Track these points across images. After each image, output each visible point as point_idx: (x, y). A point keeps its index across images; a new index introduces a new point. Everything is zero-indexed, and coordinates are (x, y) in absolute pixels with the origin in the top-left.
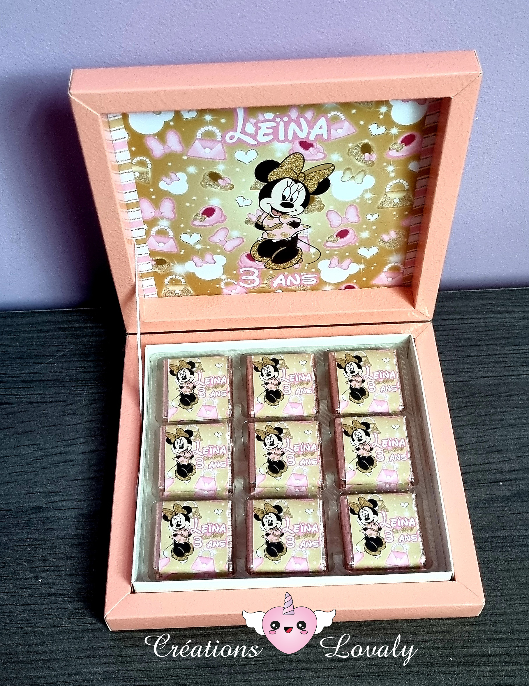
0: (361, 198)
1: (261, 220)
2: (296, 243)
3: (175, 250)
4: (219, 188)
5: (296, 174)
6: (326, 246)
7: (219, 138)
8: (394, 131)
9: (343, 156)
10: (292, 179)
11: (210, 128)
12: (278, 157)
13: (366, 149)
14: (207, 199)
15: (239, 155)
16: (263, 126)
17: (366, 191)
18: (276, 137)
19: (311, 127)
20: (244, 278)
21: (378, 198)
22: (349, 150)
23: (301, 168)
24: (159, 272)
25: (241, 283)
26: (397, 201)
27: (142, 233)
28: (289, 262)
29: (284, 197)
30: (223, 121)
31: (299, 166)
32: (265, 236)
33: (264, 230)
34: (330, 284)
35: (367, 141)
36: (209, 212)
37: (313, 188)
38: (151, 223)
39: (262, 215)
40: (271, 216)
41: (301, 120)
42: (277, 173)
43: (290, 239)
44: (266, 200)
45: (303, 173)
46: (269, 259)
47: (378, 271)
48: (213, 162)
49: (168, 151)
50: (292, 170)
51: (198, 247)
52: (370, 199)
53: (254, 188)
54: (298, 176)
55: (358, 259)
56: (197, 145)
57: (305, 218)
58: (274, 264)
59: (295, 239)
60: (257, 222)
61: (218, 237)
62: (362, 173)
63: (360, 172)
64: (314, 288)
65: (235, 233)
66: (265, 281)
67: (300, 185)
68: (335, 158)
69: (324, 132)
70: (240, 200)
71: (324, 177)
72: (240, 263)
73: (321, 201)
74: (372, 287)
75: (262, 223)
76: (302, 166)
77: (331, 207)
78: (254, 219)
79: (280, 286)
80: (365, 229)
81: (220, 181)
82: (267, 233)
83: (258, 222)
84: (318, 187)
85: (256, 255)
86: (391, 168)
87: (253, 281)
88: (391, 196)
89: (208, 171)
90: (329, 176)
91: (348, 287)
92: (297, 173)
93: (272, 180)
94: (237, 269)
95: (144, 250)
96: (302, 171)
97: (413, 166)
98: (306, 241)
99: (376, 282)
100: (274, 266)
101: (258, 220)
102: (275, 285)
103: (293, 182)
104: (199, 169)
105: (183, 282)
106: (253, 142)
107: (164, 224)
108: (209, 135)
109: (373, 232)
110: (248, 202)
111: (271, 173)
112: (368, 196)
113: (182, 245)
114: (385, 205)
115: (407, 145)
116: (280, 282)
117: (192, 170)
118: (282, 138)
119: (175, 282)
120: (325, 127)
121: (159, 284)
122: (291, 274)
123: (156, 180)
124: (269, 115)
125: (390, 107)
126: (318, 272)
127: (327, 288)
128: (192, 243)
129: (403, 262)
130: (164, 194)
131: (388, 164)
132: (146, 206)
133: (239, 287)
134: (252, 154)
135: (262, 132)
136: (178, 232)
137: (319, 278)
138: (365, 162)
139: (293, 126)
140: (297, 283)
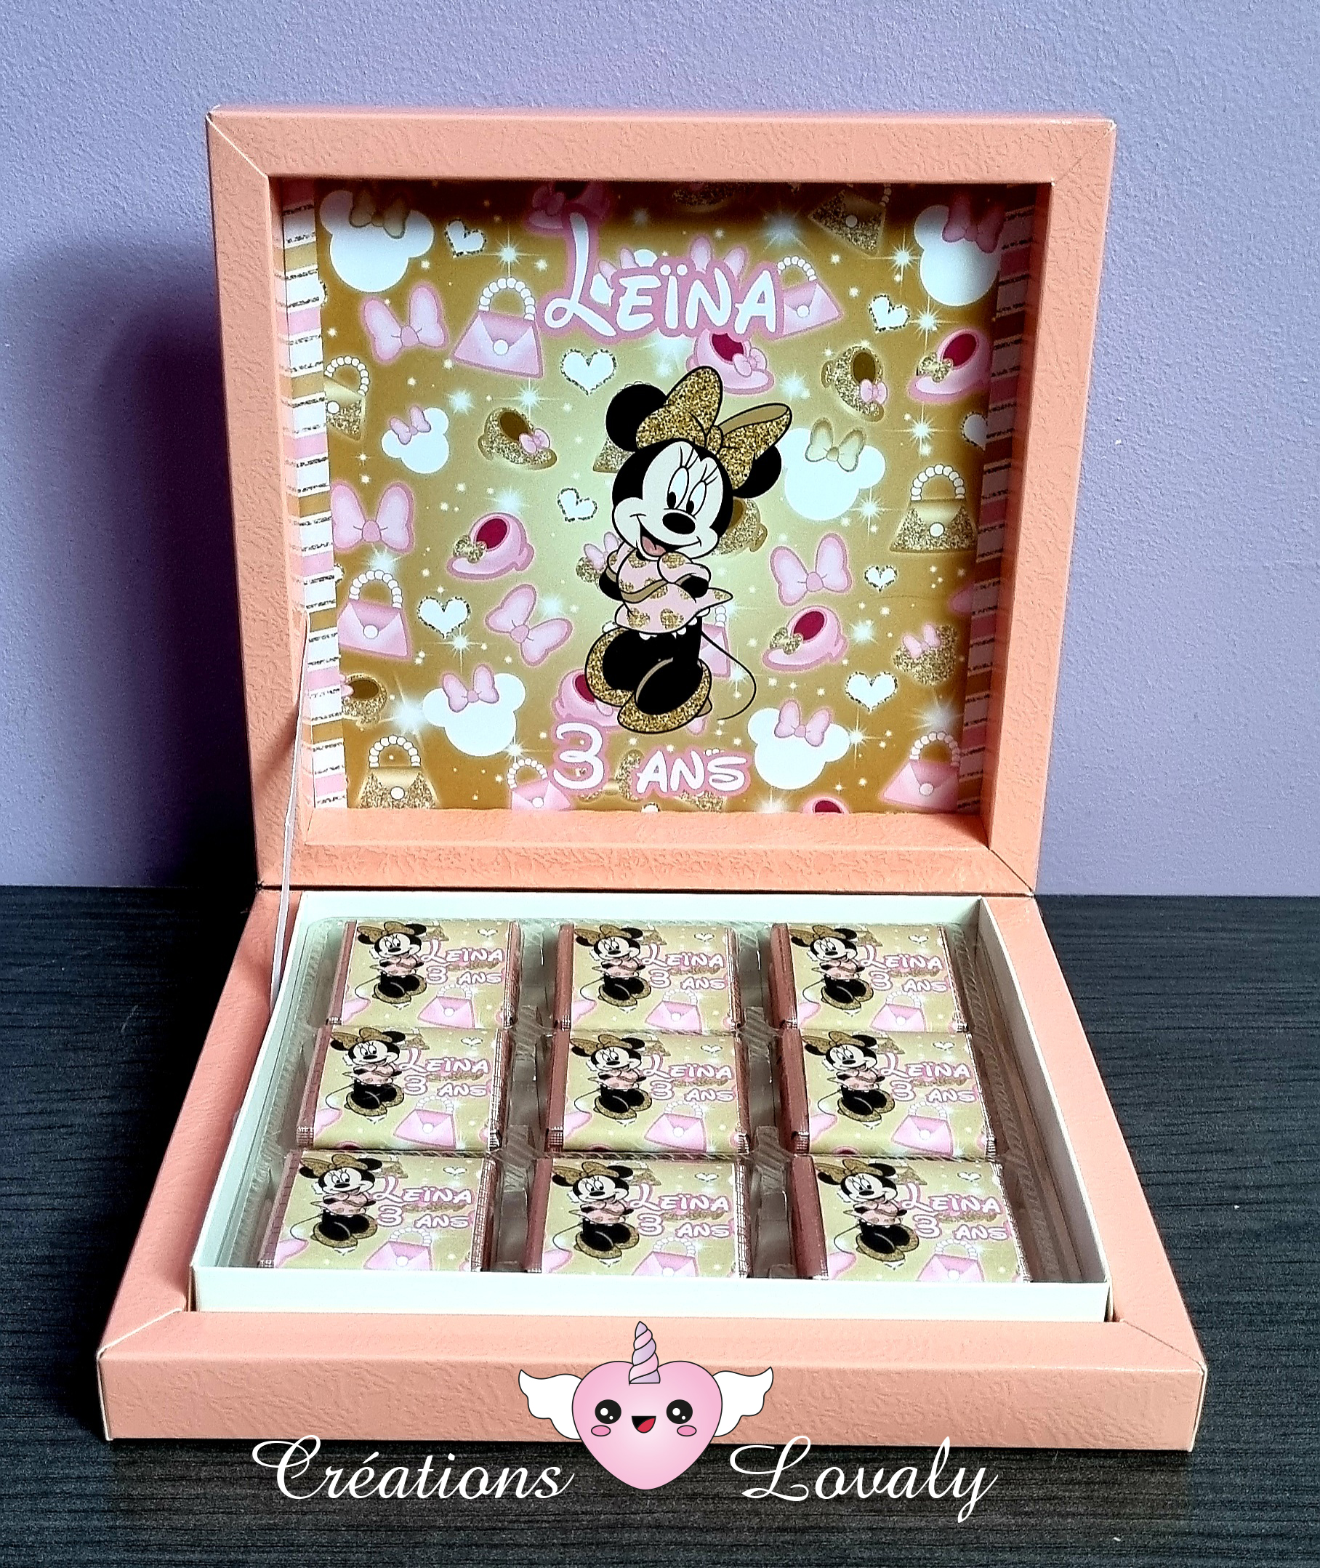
0: (853, 514)
1: (615, 568)
2: (697, 647)
3: (401, 651)
4: (521, 460)
5: (702, 430)
6: (769, 663)
7: (530, 312)
8: (928, 321)
9: (810, 384)
10: (692, 444)
11: (511, 282)
12: (662, 377)
13: (864, 367)
14: (490, 491)
15: (573, 365)
16: (632, 284)
17: (864, 495)
18: (659, 322)
19: (738, 295)
20: (565, 756)
21: (894, 519)
22: (825, 368)
23: (714, 414)
24: (358, 724)
25: (557, 775)
26: (937, 531)
27: (326, 592)
28: (679, 710)
29: (671, 499)
30: (542, 265)
31: (708, 407)
32: (624, 621)
33: (620, 598)
34: (777, 792)
35: (865, 344)
36: (493, 532)
37: (740, 478)
38: (352, 560)
39: (617, 551)
40: (639, 556)
41: (719, 274)
42: (659, 425)
43: (683, 632)
44: (629, 504)
45: (718, 428)
46: (630, 694)
47: (896, 756)
48: (509, 380)
49: (411, 343)
50: (694, 417)
51: (460, 643)
52: (874, 521)
53: (601, 467)
54: (705, 436)
55: (848, 714)
56: (479, 328)
57: (721, 569)
58: (640, 714)
59: (695, 632)
60: (604, 574)
61: (508, 617)
62: (856, 438)
63: (848, 437)
64: (740, 804)
65: (551, 606)
66: (618, 772)
67: (710, 462)
68: (793, 388)
69: (768, 311)
70: (568, 499)
71: (766, 443)
72: (557, 703)
73: (757, 516)
74: (882, 809)
75: (618, 575)
76: (717, 406)
77: (783, 539)
78: (599, 562)
79: (654, 795)
80: (864, 615)
81: (523, 437)
82: (629, 611)
83: (608, 573)
84: (752, 471)
85: (598, 682)
86: (921, 430)
87: (586, 770)
88: (925, 514)
89: (499, 410)
90: (778, 440)
91: (824, 807)
92: (705, 426)
93: (645, 445)
94: (550, 726)
95: (325, 648)
96: (716, 423)
97: (972, 428)
98: (719, 640)
99: (889, 794)
100: (642, 718)
101: (608, 566)
102: (641, 787)
103: (695, 454)
104: (478, 400)
105: (416, 760)
106: (605, 329)
107: (383, 566)
108: (507, 302)
109: (880, 624)
110: (586, 509)
111: (643, 424)
112: (870, 509)
113: (421, 633)
114: (909, 543)
115: (957, 364)
116: (655, 777)
117: (461, 401)
118: (671, 321)
119: (395, 759)
120: (770, 297)
121: (355, 765)
122: (683, 752)
123: (377, 426)
124: (646, 257)
125: (917, 251)
126: (748, 748)
127: (772, 808)
128: (445, 630)
129: (959, 731)
130: (390, 471)
131: (916, 418)
132: (345, 505)
133: (551, 788)
134: (603, 362)
135: (627, 301)
136: (415, 590)
137: (750, 770)
138: (861, 406)
139: (698, 290)
140: (695, 783)
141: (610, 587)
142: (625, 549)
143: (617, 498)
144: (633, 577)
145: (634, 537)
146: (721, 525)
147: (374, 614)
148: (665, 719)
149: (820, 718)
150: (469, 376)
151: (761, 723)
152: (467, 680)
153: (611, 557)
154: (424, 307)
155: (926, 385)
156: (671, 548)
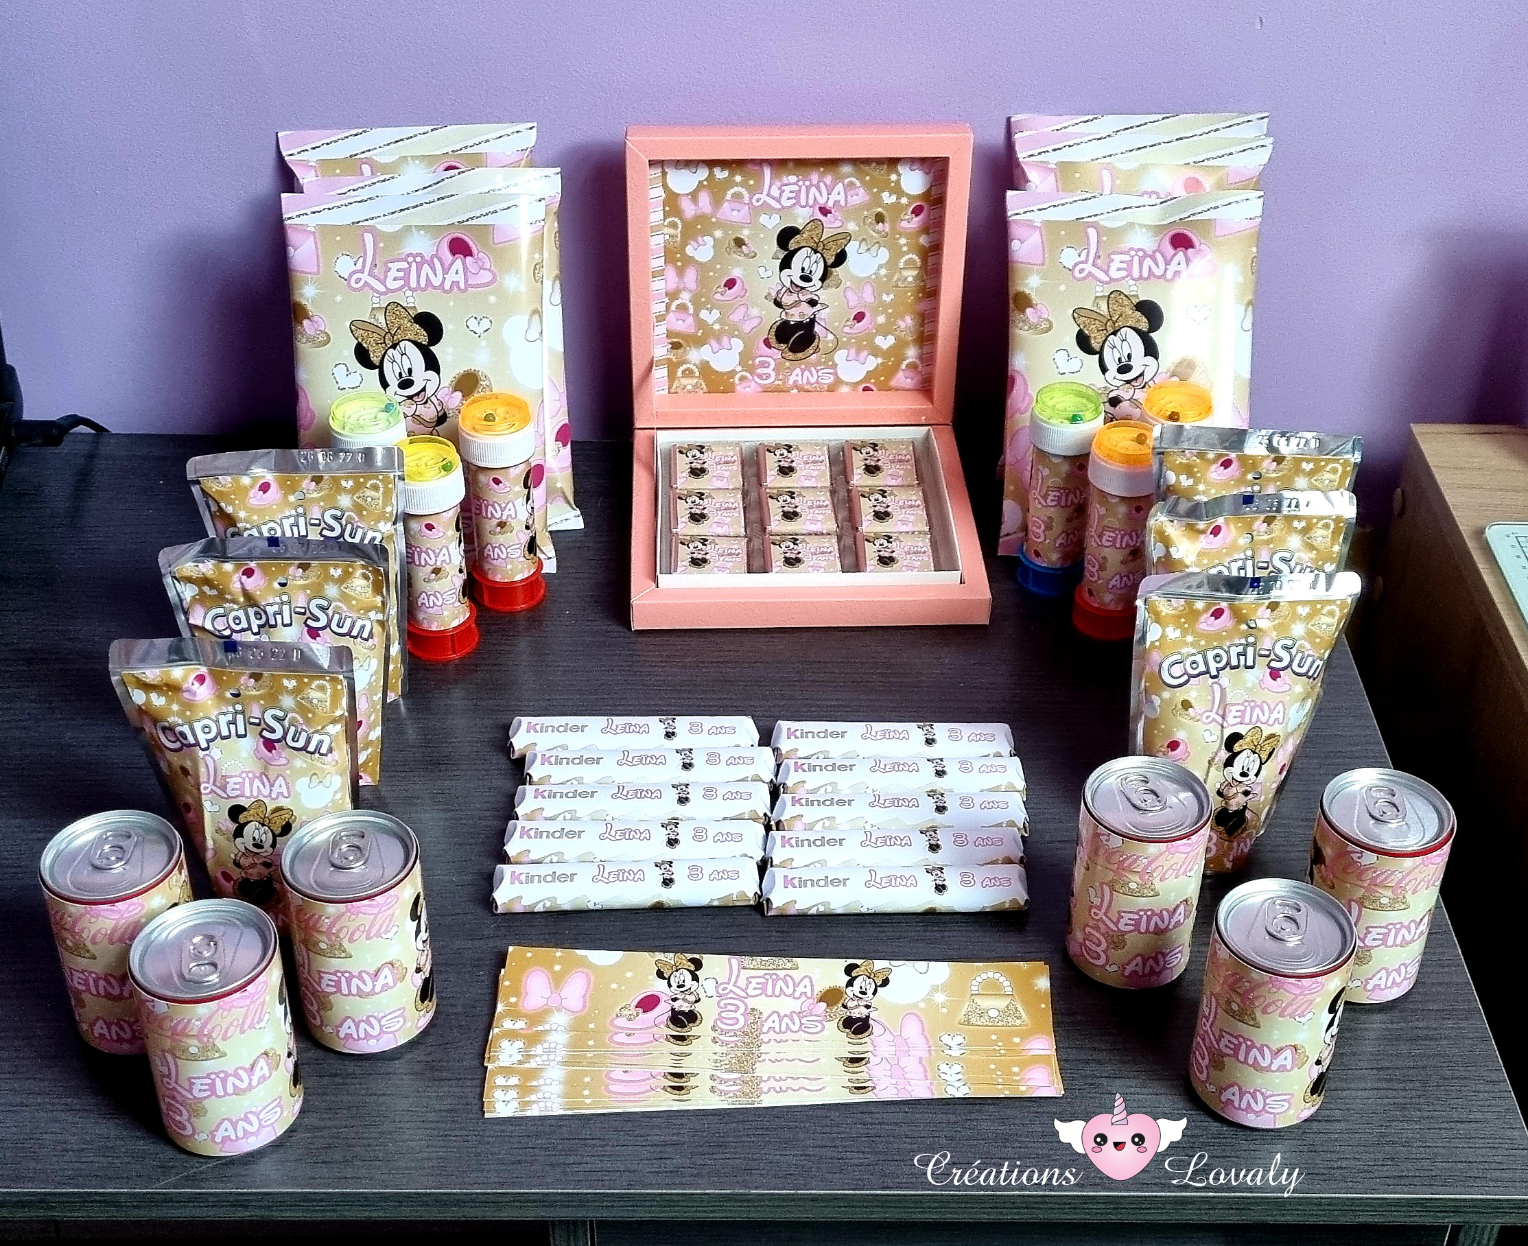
0: (877, 274)
1: (780, 296)
2: (814, 326)
3: (692, 330)
4: (742, 256)
5: (815, 243)
6: (843, 332)
7: (746, 200)
8: (904, 201)
9: (858, 225)
10: (811, 248)
11: (739, 189)
12: (799, 224)
13: (879, 218)
14: (730, 268)
15: (764, 219)
16: (787, 188)
17: (880, 267)
18: (798, 203)
19: (829, 192)
20: (759, 371)
21: (893, 275)
22: (864, 219)
23: (820, 237)
24: (673, 360)
25: (756, 378)
26: (910, 279)
27: (663, 307)
28: (806, 351)
29: (803, 269)
30: (751, 182)
31: (818, 234)
32: (784, 317)
33: (782, 308)
34: (847, 383)
35: (880, 209)
36: (731, 284)
37: (831, 261)
38: (673, 295)
39: (781, 290)
40: (790, 291)
41: (821, 184)
42: (798, 241)
43: (808, 321)
44: (786, 272)
45: (822, 242)
46: (786, 345)
47: (895, 369)
48: (740, 226)
49: (699, 212)
50: (812, 238)
51: (717, 327)
52: (885, 276)
53: (775, 258)
54: (817, 245)
55: (876, 352)
56: (726, 206)
57: (823, 296)
58: (790, 353)
59: (812, 321)
60: (776, 299)
61: (736, 317)
63: (874, 244)
64: (831, 388)
65: (754, 312)
66: (781, 377)
67: (819, 255)
68: (851, 227)
69: (842, 198)
70: (761, 270)
71: (841, 247)
72: (756, 350)
73: (838, 275)
74: (891, 389)
75: (781, 299)
76: (821, 234)
77: (848, 284)
78: (774, 294)
79: (796, 385)
80: (882, 313)
81: (744, 247)
82: (786, 313)
84: (835, 258)
85: (773, 340)
86: (903, 241)
87: (768, 376)
88: (905, 273)
89: (734, 237)
90: (846, 246)
91: (866, 389)
92: (817, 242)
93: (792, 249)
94: (753, 359)
95: (661, 329)
96: (821, 240)
97: (923, 240)
98: (823, 324)
99: (893, 383)
100: (790, 355)
101: (777, 296)
102: (791, 382)
103: (813, 252)
104: (725, 233)
105: (697, 373)
106: (778, 206)
107: (685, 297)
108: (737, 196)
109: (889, 316)
110: (769, 273)
111: (791, 241)
112: (883, 272)
113: (701, 323)
114: (900, 284)
115: (916, 216)
116: (796, 378)
117: (718, 234)
118: (803, 203)
119: (688, 373)
120: (842, 193)
121: (672, 376)
122: (808, 368)
123: (684, 244)
124: (793, 179)
125: (899, 175)
126: (835, 366)
127: (845, 389)
128: (710, 322)
129: (921, 357)
130: (689, 261)
131: (901, 237)
132: (671, 273)
133: (753, 383)
134: (776, 218)
135: (786, 195)
136: (698, 307)
137: (835, 374)
138: (879, 232)
139: (813, 190)
140: (813, 380)
141: (778, 304)
142: (784, 289)
143: (781, 269)
144: (787, 300)
145: (788, 285)
146: (823, 279)
147: (682, 316)
148: (800, 355)
149: (865, 353)
150: (720, 225)
151: (840, 356)
152: (719, 341)
153: (778, 292)
154: (705, 199)
155: (904, 224)
156: (803, 288)
